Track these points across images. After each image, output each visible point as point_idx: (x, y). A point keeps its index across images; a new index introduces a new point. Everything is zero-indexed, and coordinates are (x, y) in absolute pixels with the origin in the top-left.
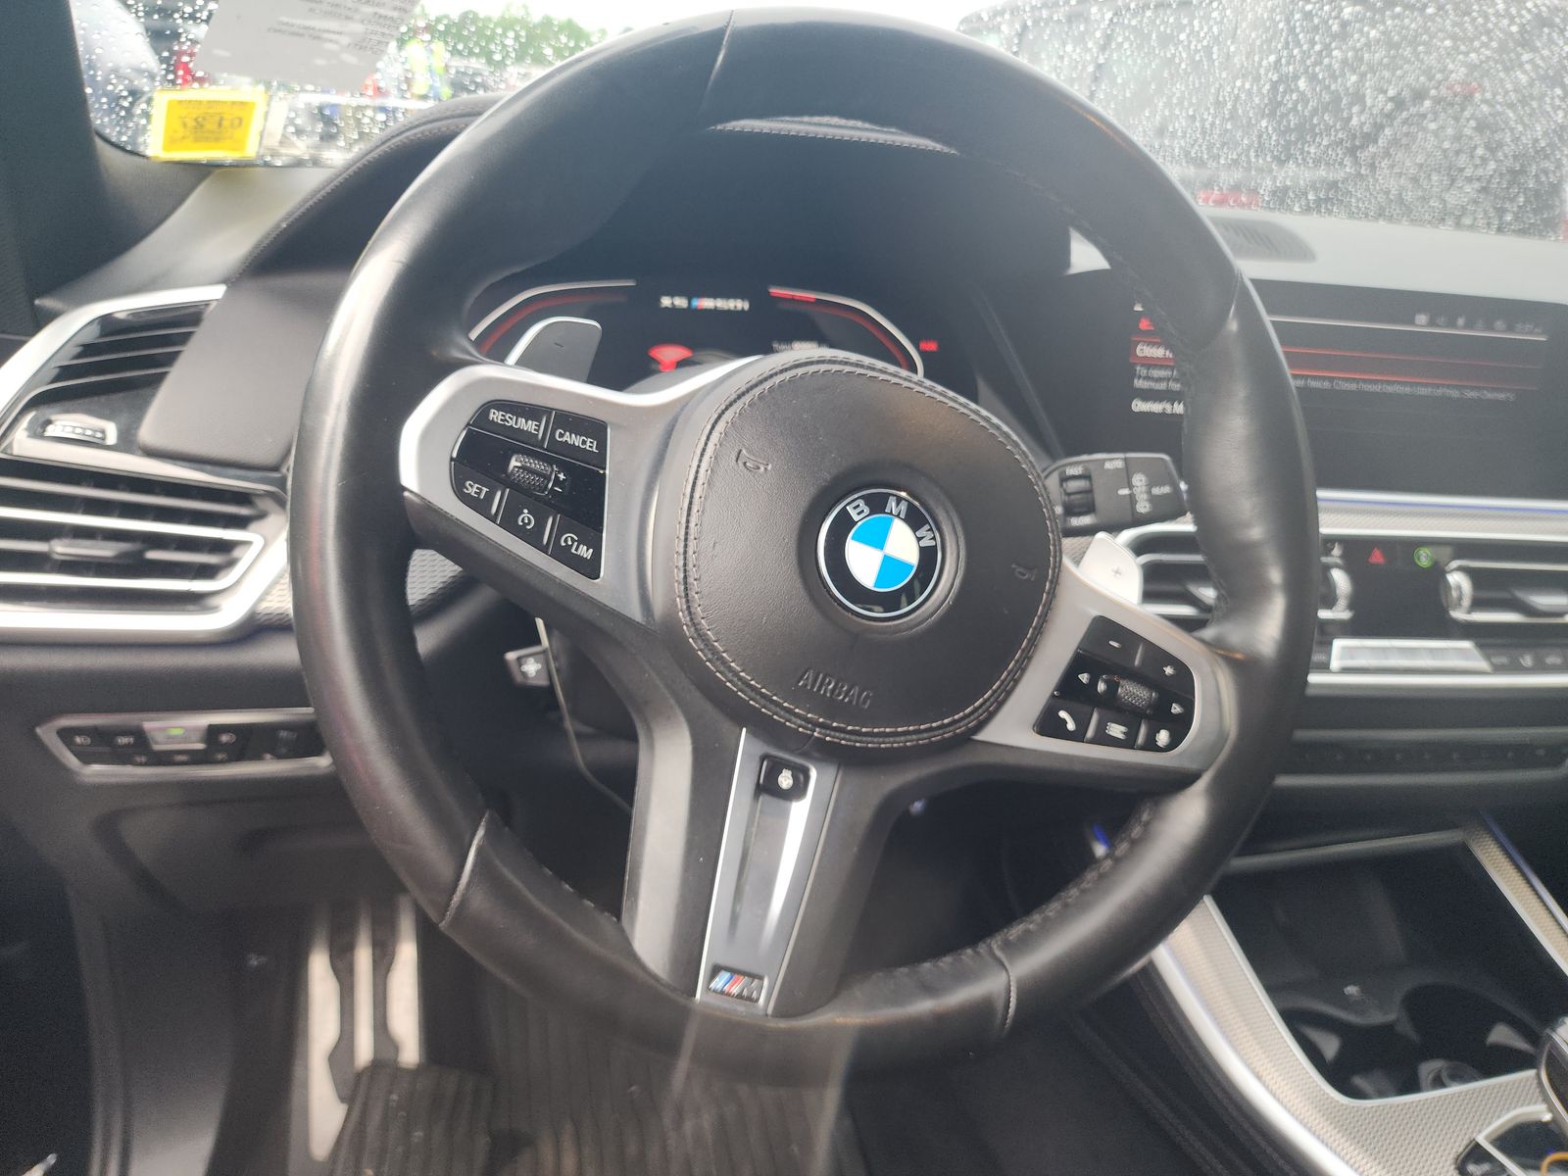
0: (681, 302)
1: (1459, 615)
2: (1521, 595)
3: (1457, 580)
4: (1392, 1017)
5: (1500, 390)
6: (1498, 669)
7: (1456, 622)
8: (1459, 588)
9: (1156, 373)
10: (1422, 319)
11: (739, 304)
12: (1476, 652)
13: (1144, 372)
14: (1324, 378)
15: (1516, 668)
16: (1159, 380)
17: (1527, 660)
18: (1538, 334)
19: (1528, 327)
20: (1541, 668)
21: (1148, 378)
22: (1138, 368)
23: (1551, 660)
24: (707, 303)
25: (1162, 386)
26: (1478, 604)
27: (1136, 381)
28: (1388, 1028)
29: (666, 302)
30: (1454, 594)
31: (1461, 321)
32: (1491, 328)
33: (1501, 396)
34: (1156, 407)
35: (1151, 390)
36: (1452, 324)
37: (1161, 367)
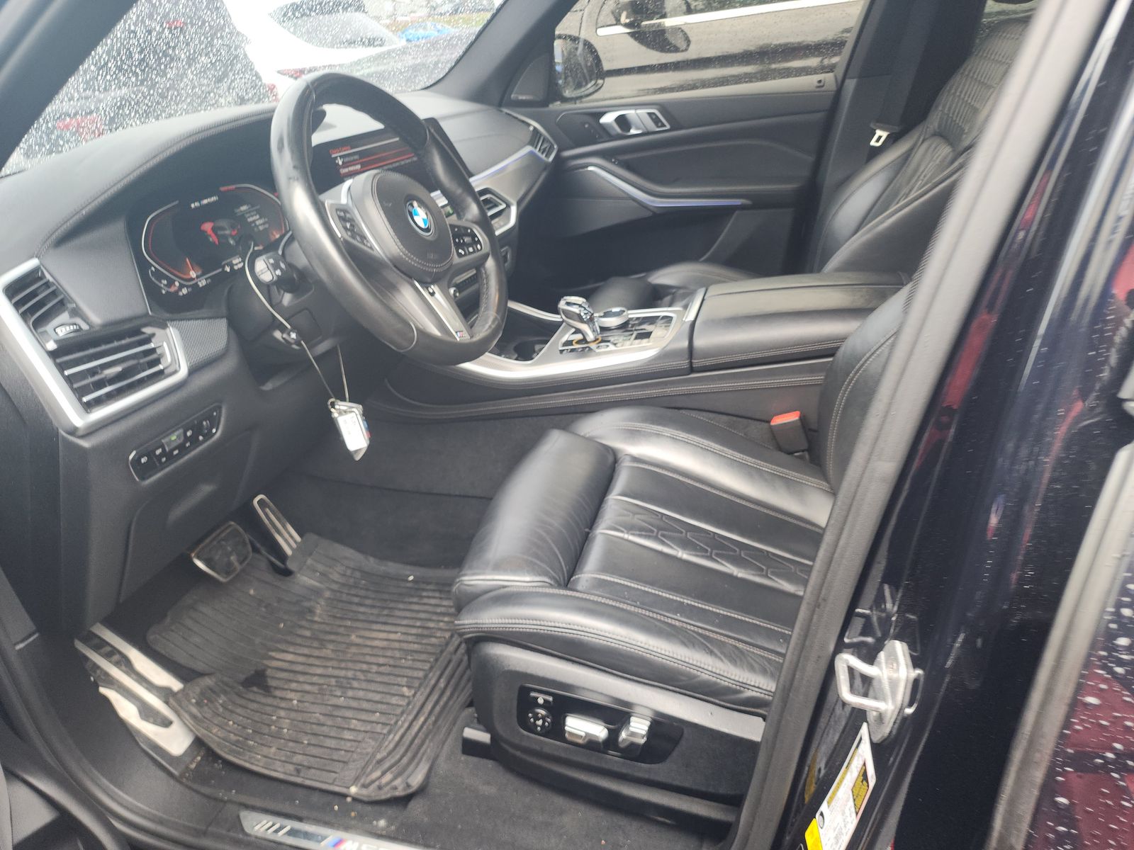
0: (197, 204)
11: (214, 199)
24: (205, 202)
29: (193, 206)
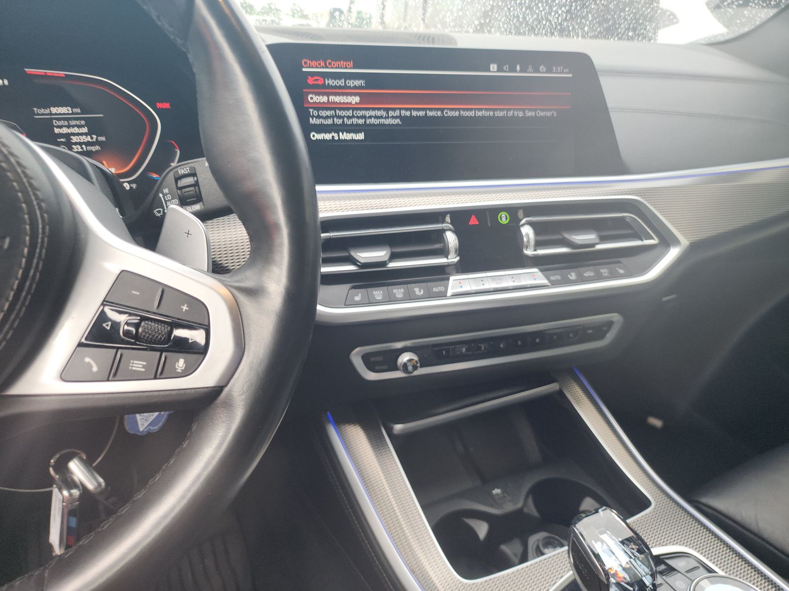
1: (529, 252)
2: (567, 236)
3: (527, 231)
4: (520, 505)
5: (548, 110)
6: (554, 284)
7: (527, 257)
8: (527, 235)
9: (323, 113)
10: (494, 67)
12: (540, 274)
13: (315, 113)
14: (437, 109)
15: (566, 282)
16: (327, 117)
17: (573, 276)
18: (566, 73)
19: (560, 69)
20: (582, 280)
21: (319, 117)
22: (311, 110)
23: (587, 274)
25: (330, 122)
26: (539, 244)
27: (311, 119)
28: (520, 512)
30: (525, 239)
31: (518, 68)
32: (538, 71)
33: (549, 114)
34: (328, 136)
35: (321, 125)
36: (513, 70)
37: (327, 109)
